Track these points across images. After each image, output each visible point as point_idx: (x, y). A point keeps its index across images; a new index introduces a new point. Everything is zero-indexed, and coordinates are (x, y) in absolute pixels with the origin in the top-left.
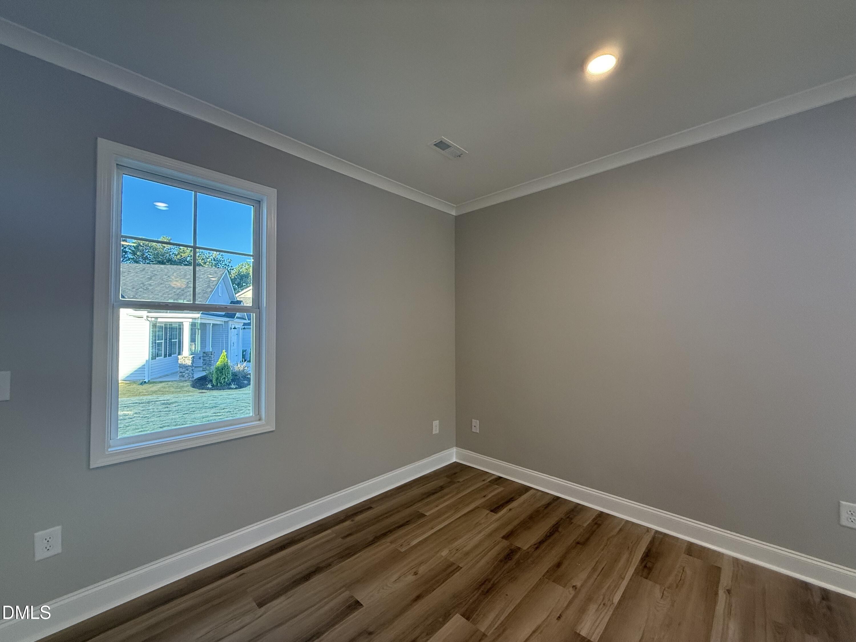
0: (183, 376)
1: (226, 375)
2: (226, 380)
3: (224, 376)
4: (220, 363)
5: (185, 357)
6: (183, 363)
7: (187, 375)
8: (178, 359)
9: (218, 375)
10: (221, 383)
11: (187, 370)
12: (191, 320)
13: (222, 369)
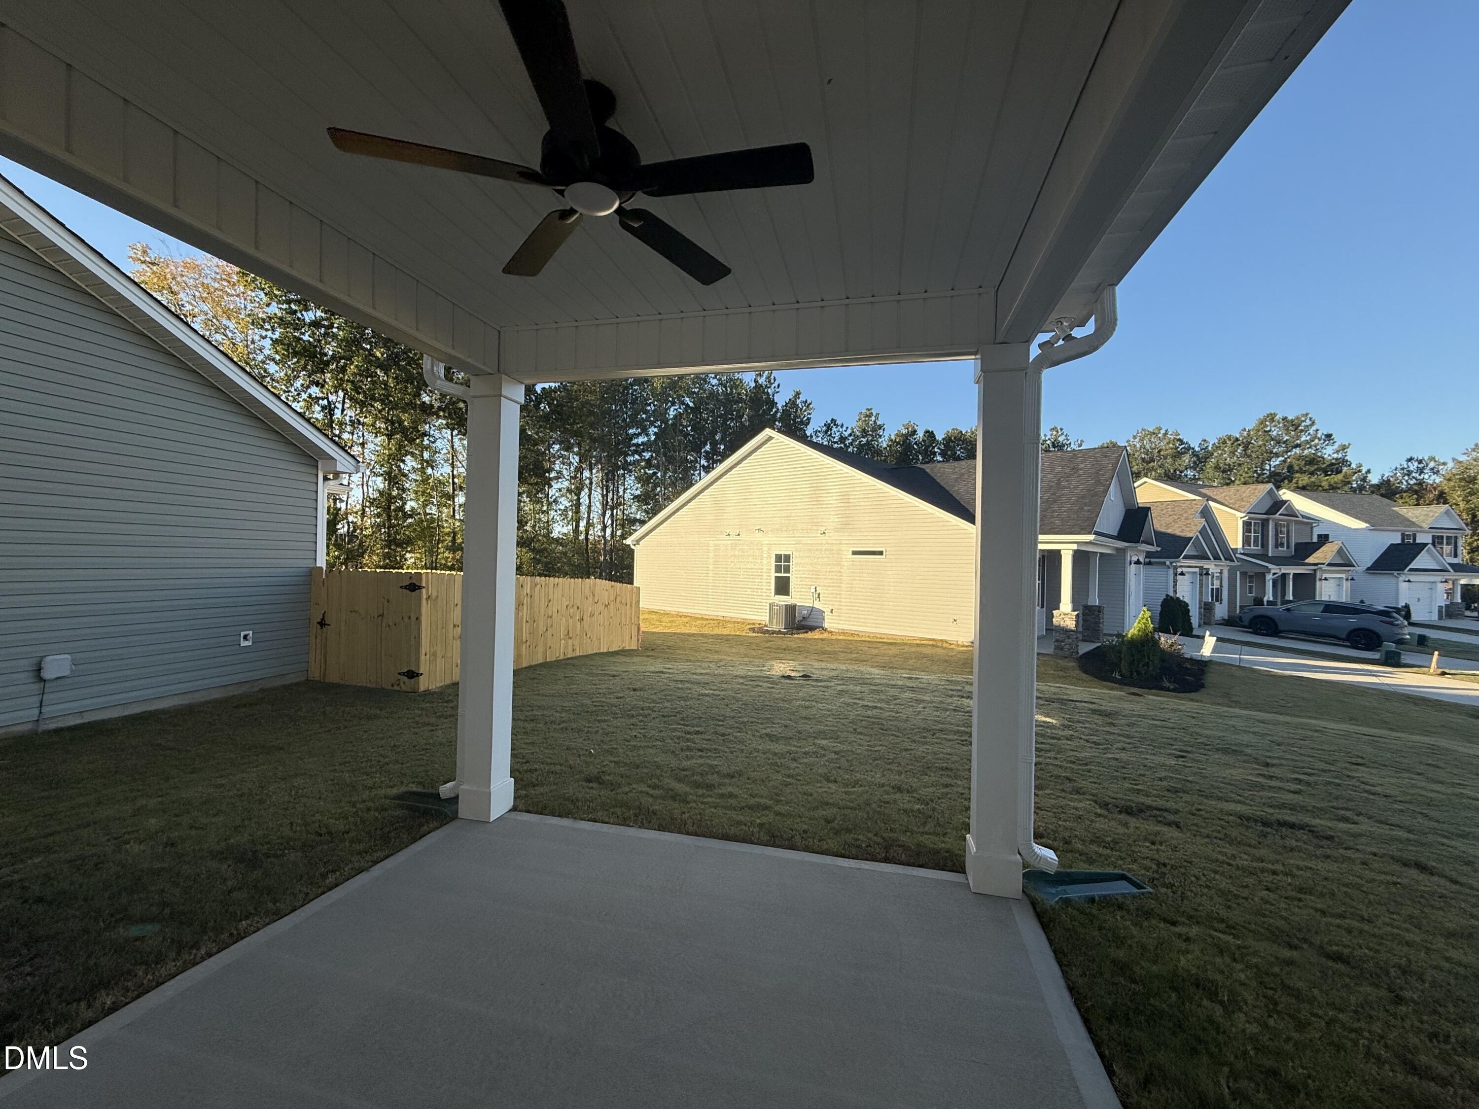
0: (1062, 649)
1: (1151, 658)
2: (1151, 669)
3: (1147, 660)
4: (1136, 632)
5: (1065, 614)
6: (1062, 624)
7: (1067, 646)
8: (1053, 617)
9: (1133, 656)
10: (1138, 673)
11: (1069, 638)
12: (1075, 547)
13: (1143, 646)
